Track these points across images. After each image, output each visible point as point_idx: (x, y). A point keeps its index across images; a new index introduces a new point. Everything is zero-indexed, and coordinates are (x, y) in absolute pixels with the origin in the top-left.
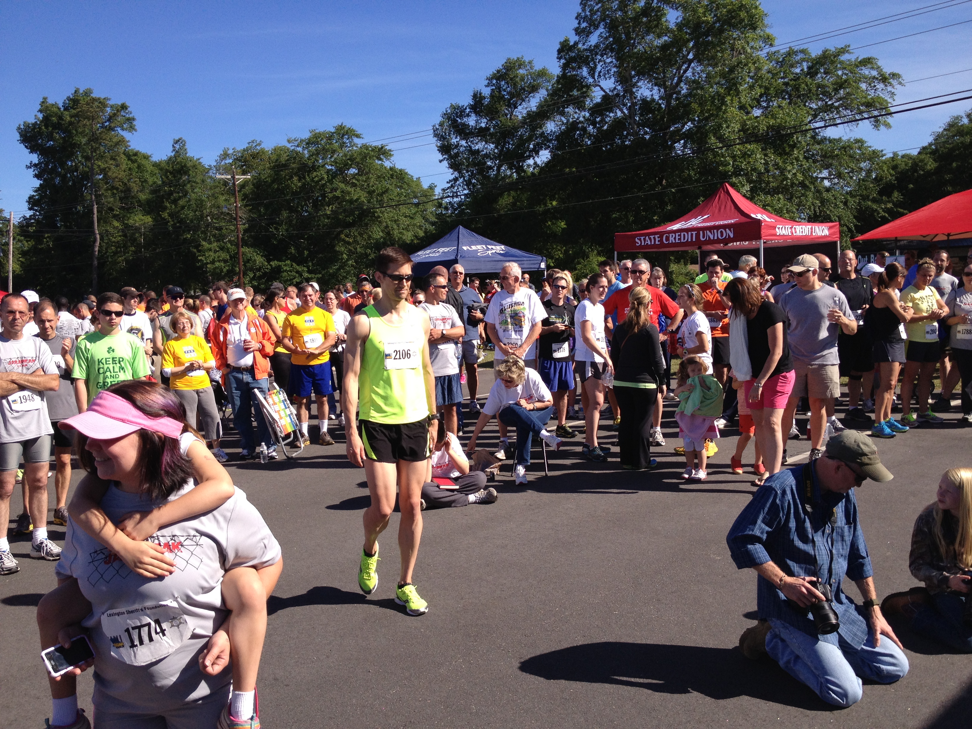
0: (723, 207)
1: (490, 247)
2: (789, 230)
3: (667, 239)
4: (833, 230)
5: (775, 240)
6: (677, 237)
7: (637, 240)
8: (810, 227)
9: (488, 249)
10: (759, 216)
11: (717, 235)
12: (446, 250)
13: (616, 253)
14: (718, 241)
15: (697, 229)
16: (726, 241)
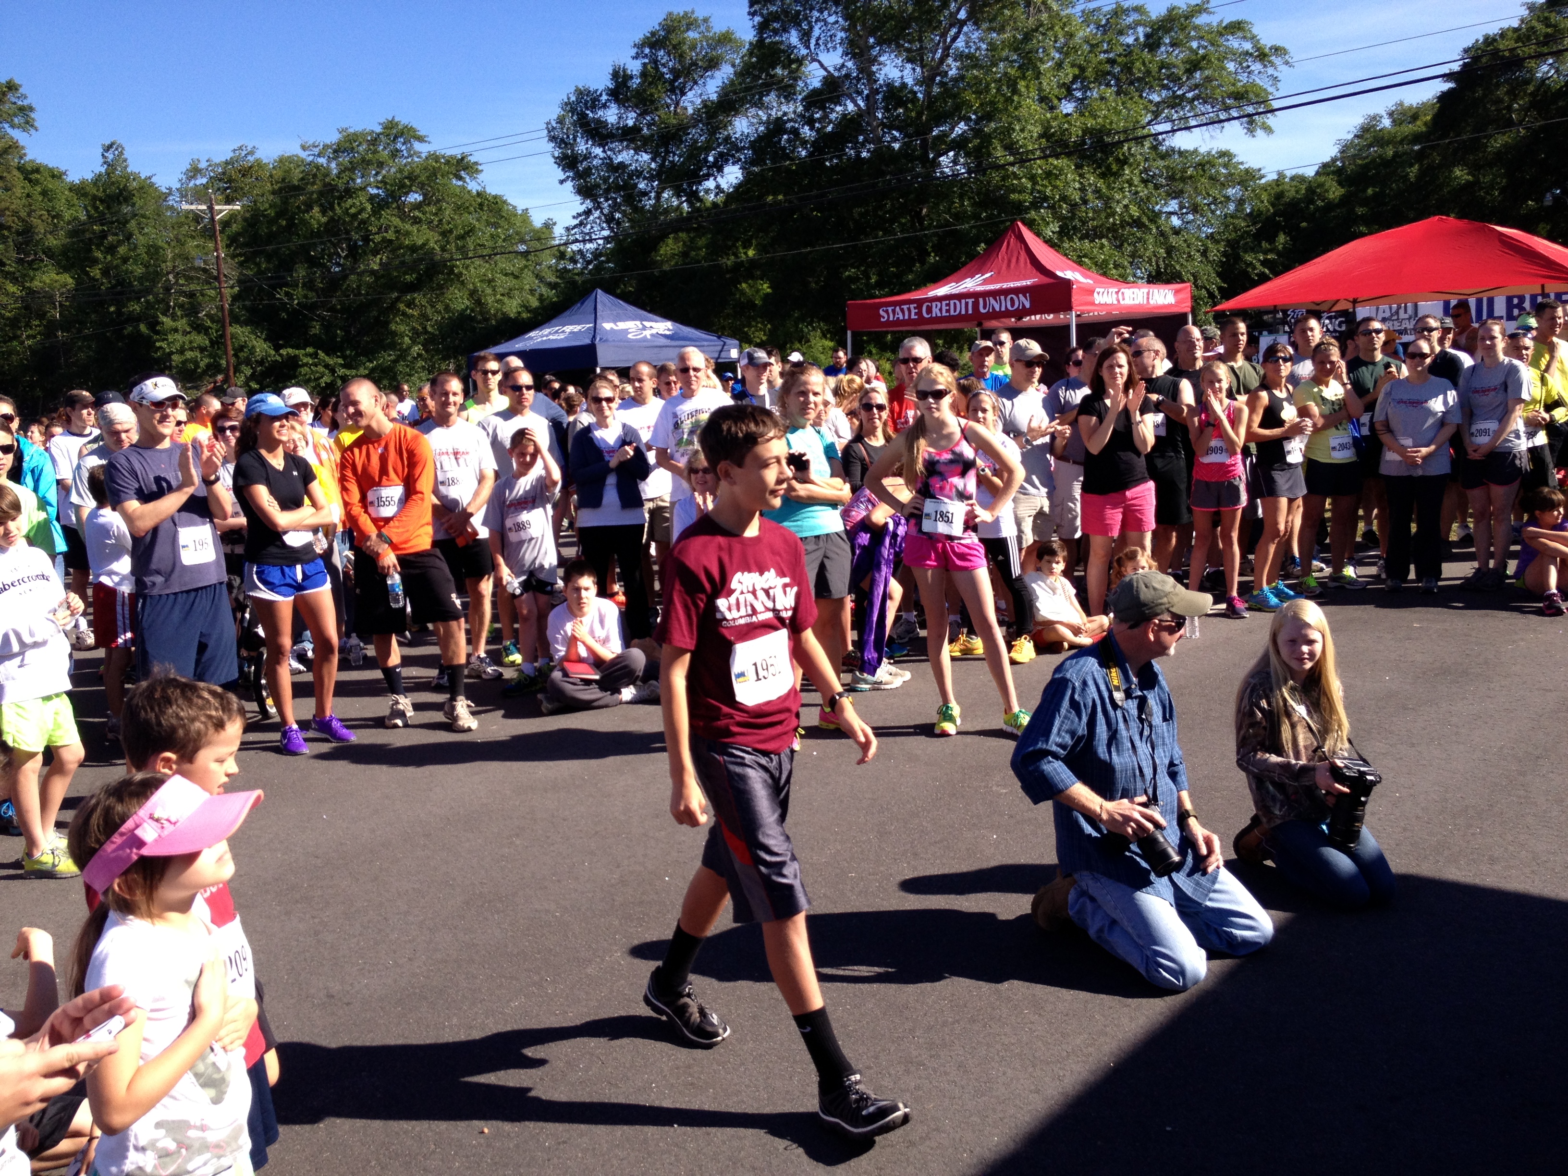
0: (1014, 260)
1: (647, 324)
2: (1115, 296)
3: (929, 310)
4: (1181, 296)
5: (1093, 311)
6: (944, 308)
7: (881, 312)
8: (1146, 290)
9: (644, 328)
10: (1069, 275)
11: (1005, 304)
12: (576, 328)
13: (849, 333)
14: (1007, 314)
15: (975, 295)
16: (1020, 314)
